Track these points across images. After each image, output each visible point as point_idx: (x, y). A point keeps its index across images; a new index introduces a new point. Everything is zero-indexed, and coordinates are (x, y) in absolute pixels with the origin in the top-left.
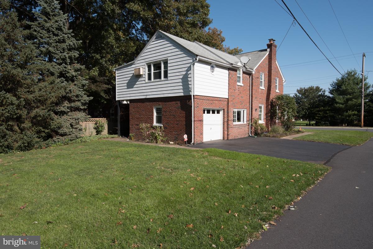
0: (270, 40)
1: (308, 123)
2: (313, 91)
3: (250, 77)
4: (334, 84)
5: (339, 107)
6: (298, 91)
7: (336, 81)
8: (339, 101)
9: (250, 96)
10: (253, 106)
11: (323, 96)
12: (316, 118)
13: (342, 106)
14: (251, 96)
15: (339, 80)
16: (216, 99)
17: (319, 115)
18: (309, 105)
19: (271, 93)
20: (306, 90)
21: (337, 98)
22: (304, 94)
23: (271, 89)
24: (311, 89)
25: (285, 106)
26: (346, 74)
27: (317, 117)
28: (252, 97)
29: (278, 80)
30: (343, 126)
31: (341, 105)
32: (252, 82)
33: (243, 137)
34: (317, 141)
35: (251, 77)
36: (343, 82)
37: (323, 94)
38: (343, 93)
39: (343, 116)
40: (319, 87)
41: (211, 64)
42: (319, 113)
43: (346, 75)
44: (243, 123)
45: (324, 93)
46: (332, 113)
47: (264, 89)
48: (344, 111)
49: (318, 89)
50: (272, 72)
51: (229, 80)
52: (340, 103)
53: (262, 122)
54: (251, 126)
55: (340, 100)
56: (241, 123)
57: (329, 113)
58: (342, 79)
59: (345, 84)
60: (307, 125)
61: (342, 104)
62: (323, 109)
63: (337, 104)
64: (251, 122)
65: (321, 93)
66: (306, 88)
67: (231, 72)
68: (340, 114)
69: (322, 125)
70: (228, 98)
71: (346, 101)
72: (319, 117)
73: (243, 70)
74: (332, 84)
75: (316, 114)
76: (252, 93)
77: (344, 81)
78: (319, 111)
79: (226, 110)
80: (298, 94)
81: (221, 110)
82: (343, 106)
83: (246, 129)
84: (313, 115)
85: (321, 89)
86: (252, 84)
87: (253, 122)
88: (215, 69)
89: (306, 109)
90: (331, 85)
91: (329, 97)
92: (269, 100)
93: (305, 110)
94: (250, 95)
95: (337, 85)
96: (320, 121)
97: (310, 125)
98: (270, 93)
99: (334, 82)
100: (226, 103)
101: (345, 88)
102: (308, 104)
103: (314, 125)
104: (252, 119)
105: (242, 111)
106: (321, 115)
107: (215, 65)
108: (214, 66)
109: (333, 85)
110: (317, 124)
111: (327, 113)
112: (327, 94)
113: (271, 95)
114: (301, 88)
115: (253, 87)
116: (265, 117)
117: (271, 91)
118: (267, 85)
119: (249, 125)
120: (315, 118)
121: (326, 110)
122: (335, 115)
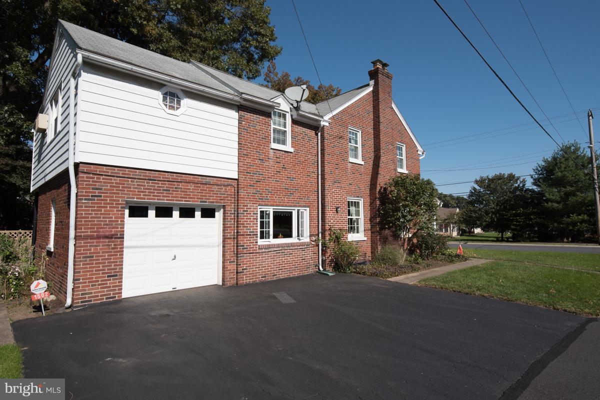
0: (374, 63)
1: (500, 235)
2: (503, 182)
3: (317, 134)
4: (539, 169)
5: (553, 208)
6: (476, 182)
7: (543, 164)
8: (552, 197)
9: (318, 177)
10: (328, 199)
11: (521, 189)
12: (512, 227)
13: (558, 205)
14: (320, 176)
15: (549, 161)
16: (188, 178)
17: (517, 222)
18: (497, 205)
19: (380, 172)
20: (491, 181)
21: (546, 192)
22: (488, 187)
23: (379, 163)
24: (499, 178)
25: (408, 199)
26: (561, 151)
27: (513, 225)
28: (323, 178)
29: (404, 149)
30: (563, 242)
31: (555, 205)
32: (323, 145)
33: (296, 274)
34: (478, 293)
35: (319, 134)
36: (556, 164)
37: (521, 185)
38: (559, 183)
39: (563, 224)
40: (514, 175)
41: (165, 85)
42: (517, 219)
43: (561, 153)
44: (298, 241)
45: (524, 185)
46: (540, 218)
47: (363, 163)
48: (562, 216)
49: (511, 177)
50: (381, 127)
51: (239, 133)
52: (552, 201)
53: (358, 237)
54: (322, 247)
55: (553, 195)
56: (293, 240)
57: (535, 219)
58: (555, 159)
59: (559, 166)
60: (498, 240)
61: (558, 203)
62: (523, 212)
63: (547, 203)
64: (324, 237)
65: (519, 185)
66: (490, 177)
67: (248, 115)
68: (556, 221)
69: (524, 241)
70: (237, 178)
71: (563, 196)
72: (516, 225)
73: (292, 116)
74: (537, 169)
75: (512, 221)
76: (323, 171)
77: (558, 162)
78: (516, 215)
79: (231, 208)
80: (477, 188)
81: (219, 208)
82: (560, 206)
83: (309, 254)
84: (506, 222)
85: (518, 178)
86: (323, 150)
87: (327, 238)
88: (182, 102)
89: (493, 213)
90: (534, 170)
91: (532, 191)
92: (376, 188)
93: (490, 215)
94: (318, 175)
95: (545, 170)
96: (520, 233)
97: (502, 240)
98: (377, 174)
99: (539, 166)
100: (231, 190)
101: (560, 174)
102: (495, 204)
103: (510, 240)
104: (324, 231)
105: (294, 212)
106: (520, 222)
107: (182, 90)
108: (180, 94)
109: (539, 171)
110: (515, 239)
111: (531, 219)
112: (529, 185)
113: (379, 176)
114: (482, 178)
115: (326, 157)
116: (369, 226)
117: (380, 169)
118: (372, 155)
119: (318, 246)
120: (510, 227)
121: (528, 213)
122: (546, 223)
